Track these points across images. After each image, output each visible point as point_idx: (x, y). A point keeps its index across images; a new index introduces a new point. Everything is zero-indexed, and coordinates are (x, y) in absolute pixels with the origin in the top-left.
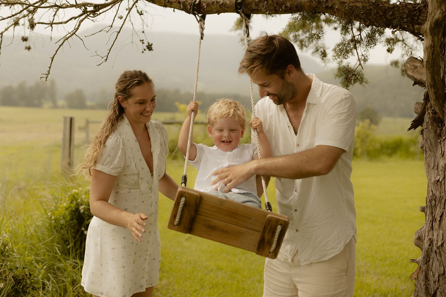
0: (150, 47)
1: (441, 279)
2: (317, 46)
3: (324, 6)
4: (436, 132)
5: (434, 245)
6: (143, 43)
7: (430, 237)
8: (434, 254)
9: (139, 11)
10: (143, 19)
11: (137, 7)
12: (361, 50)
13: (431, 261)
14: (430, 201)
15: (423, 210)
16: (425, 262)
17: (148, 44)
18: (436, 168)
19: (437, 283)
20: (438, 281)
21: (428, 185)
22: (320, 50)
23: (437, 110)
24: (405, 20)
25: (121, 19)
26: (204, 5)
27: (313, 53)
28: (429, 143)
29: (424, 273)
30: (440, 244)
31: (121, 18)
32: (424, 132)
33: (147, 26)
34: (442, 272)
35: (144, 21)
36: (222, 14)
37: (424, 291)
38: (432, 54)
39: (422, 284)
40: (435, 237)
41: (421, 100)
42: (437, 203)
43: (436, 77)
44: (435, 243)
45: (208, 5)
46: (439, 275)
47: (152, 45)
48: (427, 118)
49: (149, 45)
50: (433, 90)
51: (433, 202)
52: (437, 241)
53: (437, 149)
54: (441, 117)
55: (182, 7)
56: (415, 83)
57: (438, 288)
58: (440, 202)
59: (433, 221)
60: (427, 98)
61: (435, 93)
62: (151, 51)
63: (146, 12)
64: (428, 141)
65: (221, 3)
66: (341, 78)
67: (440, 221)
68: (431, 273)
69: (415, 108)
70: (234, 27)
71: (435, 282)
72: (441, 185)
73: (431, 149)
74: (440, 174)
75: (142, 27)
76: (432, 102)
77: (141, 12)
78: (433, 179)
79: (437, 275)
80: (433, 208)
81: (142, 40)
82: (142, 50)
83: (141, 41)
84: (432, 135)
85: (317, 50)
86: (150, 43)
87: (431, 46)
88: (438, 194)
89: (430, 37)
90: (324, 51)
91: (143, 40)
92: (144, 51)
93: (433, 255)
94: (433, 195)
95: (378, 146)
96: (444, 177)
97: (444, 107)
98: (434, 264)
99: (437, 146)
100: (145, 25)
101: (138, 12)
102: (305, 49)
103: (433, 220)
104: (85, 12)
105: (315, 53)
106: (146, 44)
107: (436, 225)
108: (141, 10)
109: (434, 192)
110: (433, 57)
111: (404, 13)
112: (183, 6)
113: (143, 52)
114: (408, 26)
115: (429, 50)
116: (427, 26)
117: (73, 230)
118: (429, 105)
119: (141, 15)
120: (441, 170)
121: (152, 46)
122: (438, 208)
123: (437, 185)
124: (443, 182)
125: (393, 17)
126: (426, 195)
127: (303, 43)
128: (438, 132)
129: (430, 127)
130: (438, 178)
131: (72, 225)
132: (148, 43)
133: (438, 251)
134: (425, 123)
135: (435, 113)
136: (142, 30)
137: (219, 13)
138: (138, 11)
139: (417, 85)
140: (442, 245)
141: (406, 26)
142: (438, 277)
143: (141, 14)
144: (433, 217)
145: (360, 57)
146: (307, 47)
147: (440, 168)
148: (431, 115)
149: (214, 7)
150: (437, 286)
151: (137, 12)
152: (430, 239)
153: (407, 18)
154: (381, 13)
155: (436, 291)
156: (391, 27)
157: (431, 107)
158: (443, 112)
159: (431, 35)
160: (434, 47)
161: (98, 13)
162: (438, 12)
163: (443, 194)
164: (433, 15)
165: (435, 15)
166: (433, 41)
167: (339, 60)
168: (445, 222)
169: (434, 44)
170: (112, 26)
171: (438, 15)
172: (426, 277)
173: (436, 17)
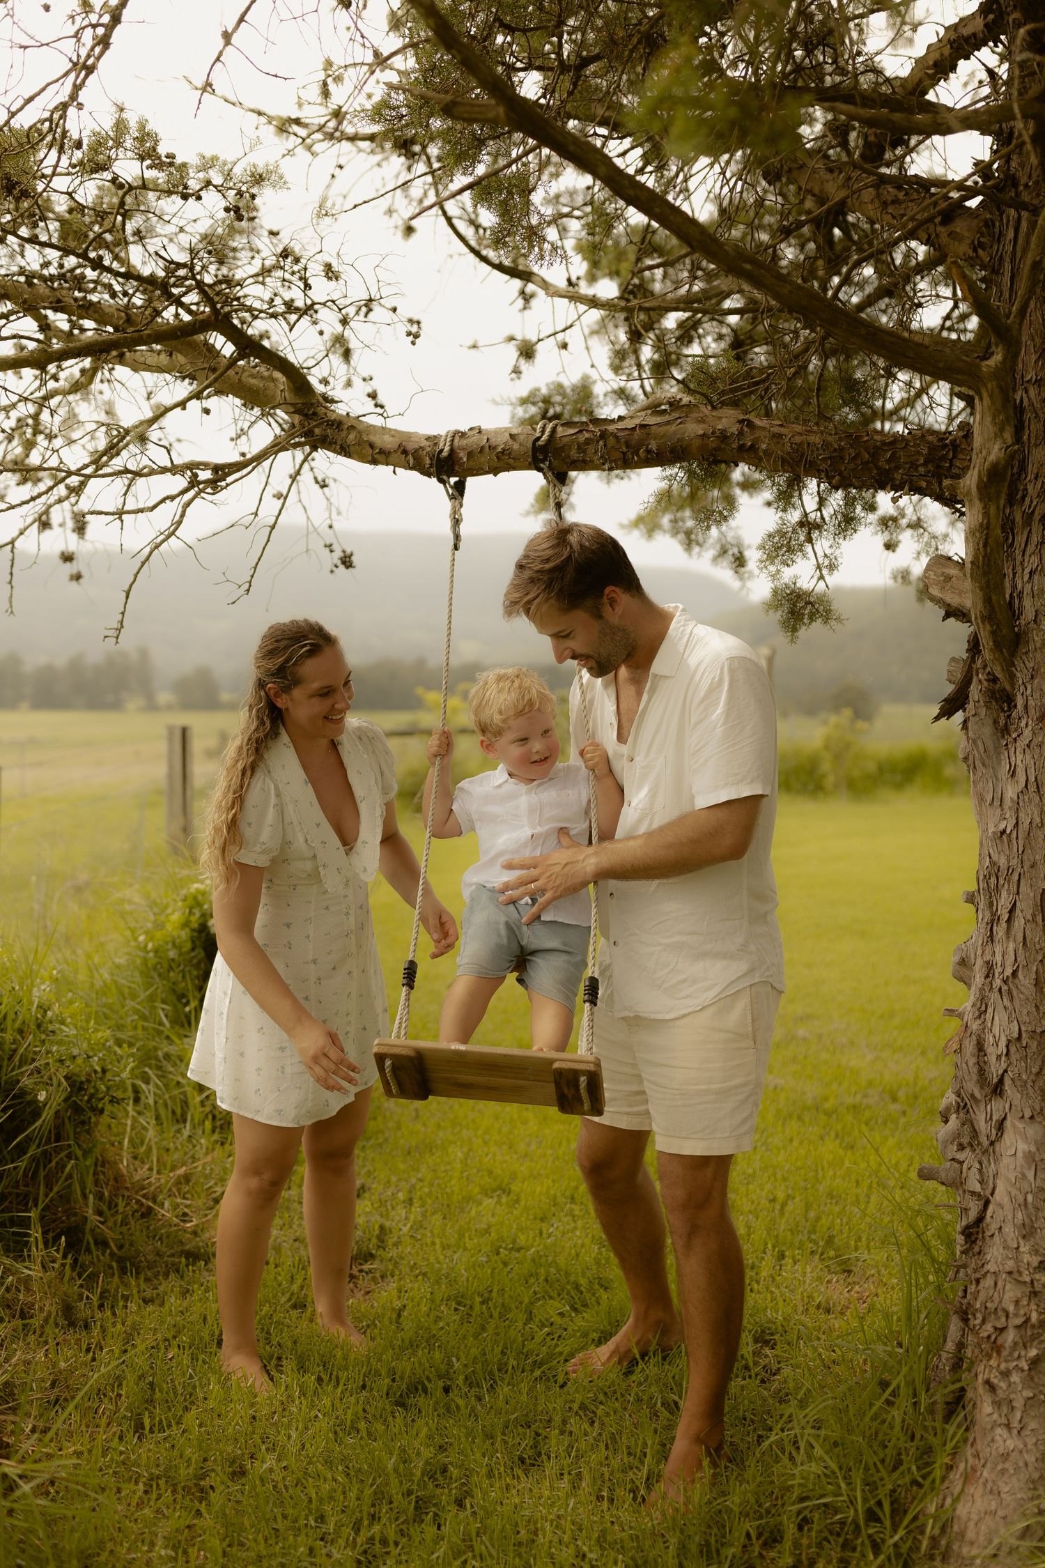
0: (346, 561)
1: (1013, 1049)
2: (724, 542)
3: (735, 446)
4: (996, 722)
5: (997, 975)
6: (332, 551)
7: (988, 957)
8: (997, 995)
9: (320, 480)
10: (329, 496)
11: (315, 472)
12: (823, 544)
13: (990, 1010)
14: (987, 878)
15: (970, 899)
16: (977, 1013)
17: (342, 555)
18: (997, 803)
19: (1003, 1058)
20: (1007, 1054)
21: (981, 843)
23: (999, 674)
24: (921, 470)
26: (462, 454)
27: (715, 559)
28: (981, 749)
29: (975, 1038)
30: (1009, 972)
32: (970, 725)
33: (339, 513)
34: (1016, 1035)
35: (332, 500)
36: (503, 475)
37: (975, 1077)
38: (985, 545)
39: (971, 1064)
40: (998, 958)
41: (961, 651)
42: (1001, 882)
43: (994, 598)
44: (998, 970)
45: (470, 455)
46: (1009, 1041)
47: (352, 555)
48: (974, 692)
49: (346, 557)
50: (988, 627)
51: (993, 879)
52: (1003, 966)
53: (999, 763)
54: (1008, 688)
55: (411, 462)
56: (948, 615)
57: (1006, 1071)
58: (1008, 878)
59: (992, 922)
60: (974, 646)
61: (993, 633)
62: (350, 569)
63: (335, 480)
64: (980, 743)
65: (499, 449)
66: (780, 613)
67: (1009, 921)
68: (991, 1039)
69: (949, 671)
71: (999, 1057)
72: (1010, 841)
73: (987, 762)
74: (1008, 816)
75: (328, 516)
76: (987, 654)
78: (992, 829)
79: (1003, 1043)
80: (992, 893)
81: (328, 544)
82: (330, 566)
83: (325, 546)
84: (987, 730)
85: (724, 552)
86: (348, 553)
87: (981, 525)
88: (1002, 862)
89: (978, 505)
90: (740, 552)
91: (330, 546)
92: (335, 568)
93: (995, 997)
94: (993, 864)
96: (1017, 823)
97: (1014, 665)
98: (996, 1018)
99: (999, 754)
100: (334, 511)
101: (318, 483)
102: (696, 549)
103: (994, 920)
104: (194, 482)
105: (720, 560)
106: (339, 554)
107: (1000, 931)
109: (995, 857)
110: (985, 550)
111: (919, 453)
112: (414, 459)
113: (332, 571)
114: (928, 484)
115: (978, 534)
116: (970, 481)
118: (979, 663)
119: (325, 489)
120: (1010, 808)
121: (354, 558)
122: (1004, 894)
123: (1002, 841)
124: (1014, 835)
125: (893, 465)
126: (976, 865)
127: (693, 537)
128: (1002, 721)
129: (983, 712)
130: (1002, 827)
132: (344, 552)
133: (1005, 988)
134: (971, 703)
135: (994, 680)
136: (329, 523)
137: (495, 471)
138: (316, 480)
139: (952, 620)
140: (1014, 974)
141: (924, 485)
142: (1007, 1046)
143: (324, 486)
144: (994, 914)
145: (821, 560)
146: (701, 546)
147: (1008, 803)
148: (986, 684)
149: (484, 459)
150: (1004, 1066)
152: (988, 963)
153: (925, 464)
154: (867, 456)
155: (1003, 1075)
156: (889, 487)
157: (985, 667)
158: (1012, 677)
159: (981, 500)
160: (988, 528)
161: (223, 484)
162: (997, 447)
163: (1014, 862)
164: (984, 453)
165: (989, 453)
166: (986, 514)
167: (772, 569)
168: (1019, 924)
169: (988, 522)
170: (256, 514)
171: (995, 452)
172: (980, 1047)
173: (992, 458)
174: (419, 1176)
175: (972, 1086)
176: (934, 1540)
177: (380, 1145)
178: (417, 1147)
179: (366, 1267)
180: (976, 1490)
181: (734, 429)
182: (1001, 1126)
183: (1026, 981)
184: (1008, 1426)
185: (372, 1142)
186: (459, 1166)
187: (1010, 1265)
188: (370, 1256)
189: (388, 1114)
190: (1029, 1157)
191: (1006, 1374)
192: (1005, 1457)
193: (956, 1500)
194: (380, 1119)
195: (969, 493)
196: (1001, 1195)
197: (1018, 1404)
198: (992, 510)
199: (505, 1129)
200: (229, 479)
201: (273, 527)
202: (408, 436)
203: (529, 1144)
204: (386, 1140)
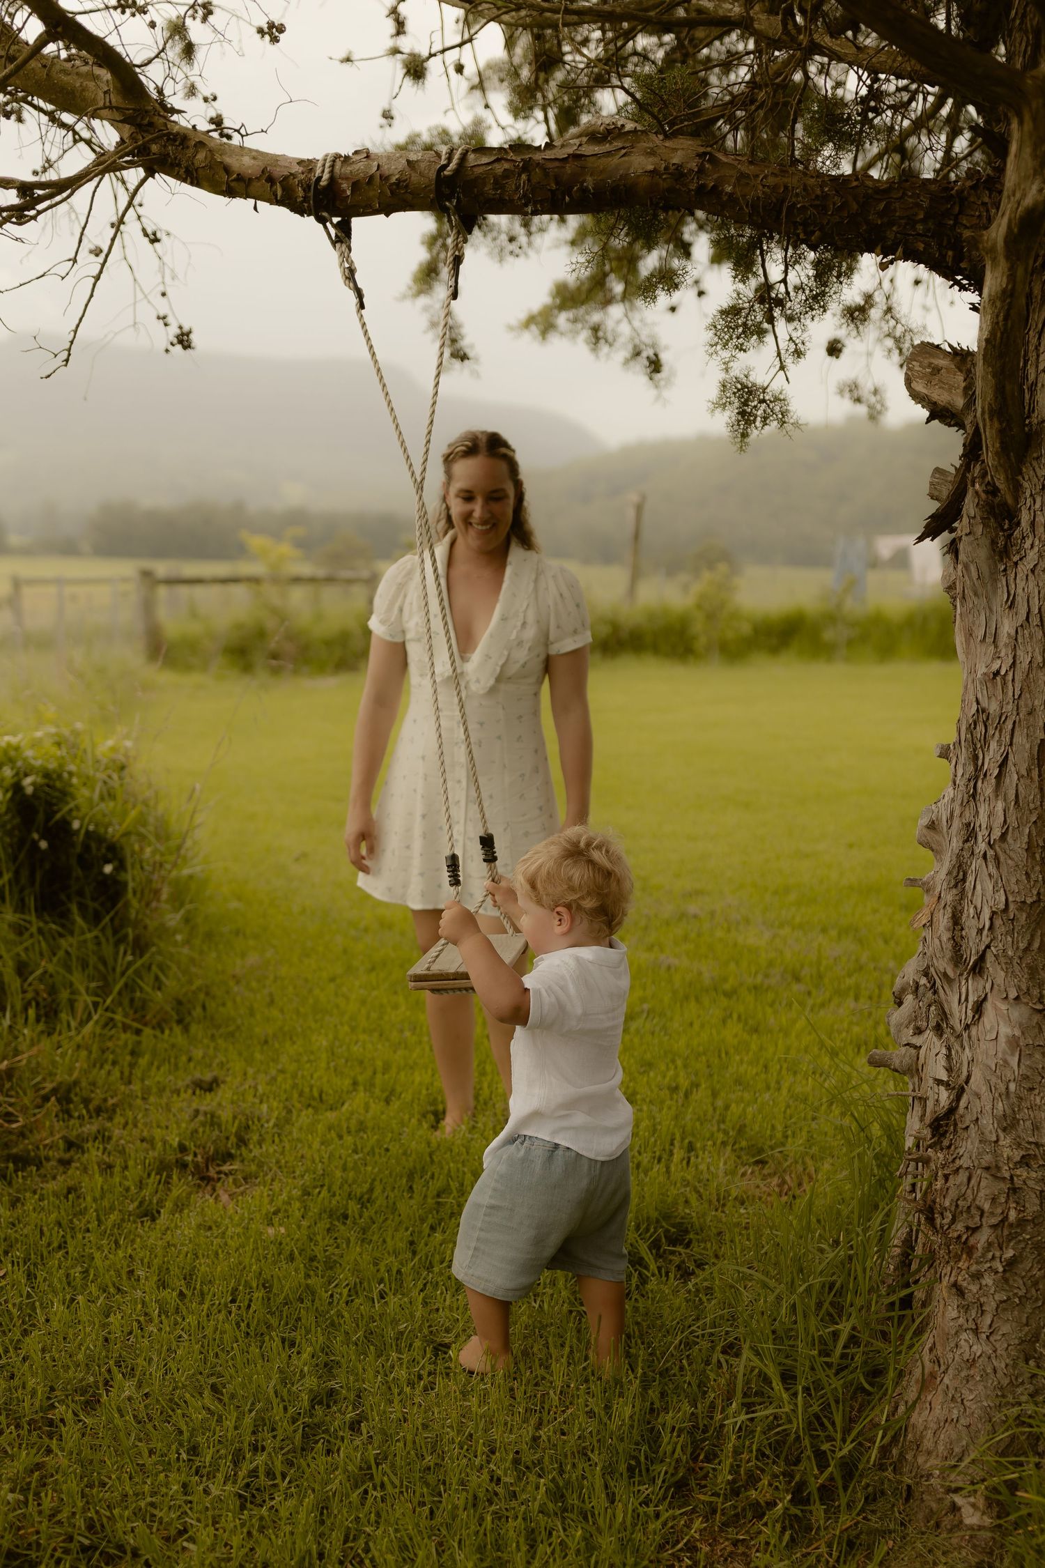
0: (184, 340)
1: (998, 922)
2: (637, 341)
4: (994, 543)
5: (980, 838)
6: (166, 325)
7: (968, 816)
8: (981, 861)
9: (149, 231)
10: (161, 253)
11: (143, 219)
12: (786, 325)
13: (970, 879)
14: (972, 727)
15: (945, 753)
16: (953, 883)
17: (178, 331)
18: (989, 640)
19: (985, 932)
20: (991, 928)
21: (966, 687)
22: (644, 354)
23: (1001, 484)
24: (920, 227)
25: (97, 255)
26: (345, 186)
27: (626, 362)
28: (974, 574)
29: (949, 910)
30: (997, 834)
31: (97, 252)
32: (961, 547)
33: (175, 277)
34: (1002, 906)
35: (165, 259)
36: (397, 217)
37: (949, 954)
38: (1006, 318)
39: (944, 939)
40: (983, 819)
41: (954, 459)
42: (991, 731)
43: (1008, 387)
44: (982, 833)
45: (356, 186)
46: (994, 913)
47: (190, 332)
48: (970, 506)
49: (183, 334)
50: (996, 424)
51: (980, 728)
52: (990, 829)
53: (995, 589)
54: (1010, 501)
55: (279, 193)
56: (934, 417)
57: (988, 947)
58: (999, 727)
59: (977, 778)
60: (972, 451)
61: (1001, 432)
62: (189, 351)
64: (973, 568)
65: (393, 180)
67: (999, 777)
68: (972, 911)
69: (931, 484)
70: (410, 288)
71: (980, 931)
72: (1004, 684)
73: (980, 591)
74: (1002, 654)
75: (160, 280)
76: (989, 456)
77: (154, 234)
78: (982, 670)
79: (986, 915)
80: (978, 745)
81: (161, 315)
82: (164, 344)
83: (159, 318)
84: (983, 553)
85: (637, 354)
86: (186, 329)
87: (1004, 291)
88: (993, 708)
89: (1003, 264)
90: (656, 355)
91: (164, 318)
92: (170, 348)
93: (977, 863)
94: (980, 710)
95: (746, 629)
96: (1014, 663)
97: (1021, 473)
98: (979, 887)
99: (995, 581)
100: (167, 272)
101: (146, 235)
102: (605, 349)
103: (979, 775)
105: (632, 363)
106: (173, 330)
107: (986, 788)
108: (154, 228)
109: (984, 703)
110: (1006, 325)
111: (918, 205)
112: (283, 190)
113: (167, 351)
114: (927, 245)
115: (998, 304)
116: (997, 232)
117: (7, 840)
118: (977, 470)
119: (156, 244)
120: (1006, 645)
121: (192, 336)
122: (993, 745)
123: (995, 685)
124: (1010, 677)
125: (885, 220)
126: (956, 713)
127: (600, 334)
128: (1001, 542)
129: (979, 529)
130: (995, 667)
131: (9, 827)
132: (181, 328)
133: (990, 853)
134: (965, 520)
135: (993, 491)
136: (161, 288)
137: (388, 210)
138: (144, 230)
139: (936, 423)
140: (1003, 837)
141: (921, 247)
142: (991, 919)
143: (155, 240)
144: (977, 769)
145: (783, 345)
146: (611, 345)
147: (1003, 639)
148: (983, 496)
149: (373, 193)
150: (986, 940)
151: (141, 234)
152: (968, 825)
153: (924, 221)
154: (855, 206)
155: (984, 951)
156: (878, 249)
157: (984, 474)
158: (1017, 489)
159: (1007, 258)
160: (1012, 295)
161: (32, 213)
162: (1035, 188)
163: (1009, 708)
164: (1018, 195)
165: (1024, 196)
166: (1012, 277)
167: (726, 354)
168: (1011, 779)
169: (1013, 289)
170: (75, 261)
171: (1031, 196)
172: (956, 920)
173: (1028, 201)
174: (280, 1067)
175: (943, 965)
176: (884, 1450)
177: (232, 1034)
178: (275, 1036)
179: (226, 1168)
180: (936, 1398)
181: (693, 165)
182: (979, 1008)
183: (1017, 845)
184: (976, 1331)
185: (222, 1030)
186: (324, 1056)
187: (987, 1159)
188: (228, 1157)
189: (238, 999)
190: (1013, 1042)
191: (977, 1276)
192: (971, 1363)
193: (911, 1408)
194: (229, 1004)
195: (992, 250)
196: (977, 1083)
197: (990, 1306)
198: (1020, 272)
199: (374, 1015)
200: (40, 207)
201: (97, 278)
202: (275, 159)
203: (401, 1031)
204: (238, 1028)
